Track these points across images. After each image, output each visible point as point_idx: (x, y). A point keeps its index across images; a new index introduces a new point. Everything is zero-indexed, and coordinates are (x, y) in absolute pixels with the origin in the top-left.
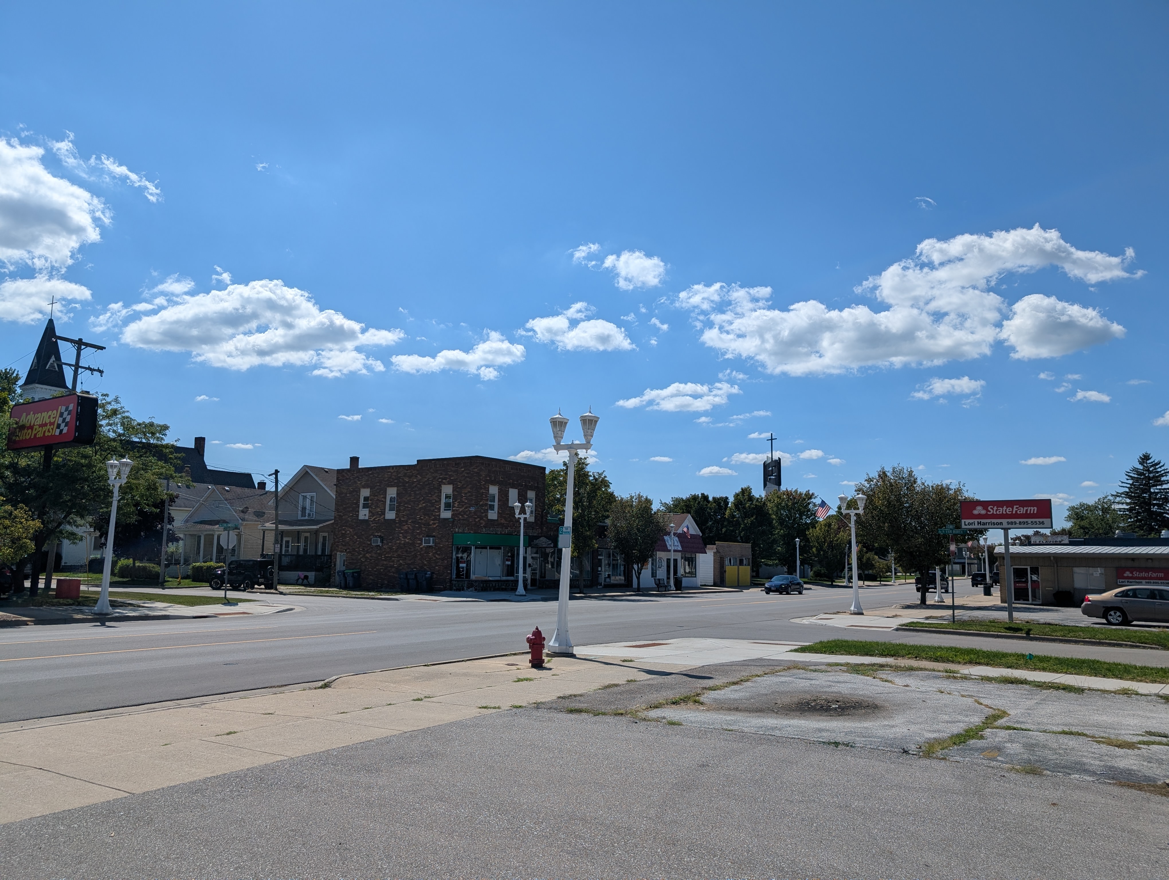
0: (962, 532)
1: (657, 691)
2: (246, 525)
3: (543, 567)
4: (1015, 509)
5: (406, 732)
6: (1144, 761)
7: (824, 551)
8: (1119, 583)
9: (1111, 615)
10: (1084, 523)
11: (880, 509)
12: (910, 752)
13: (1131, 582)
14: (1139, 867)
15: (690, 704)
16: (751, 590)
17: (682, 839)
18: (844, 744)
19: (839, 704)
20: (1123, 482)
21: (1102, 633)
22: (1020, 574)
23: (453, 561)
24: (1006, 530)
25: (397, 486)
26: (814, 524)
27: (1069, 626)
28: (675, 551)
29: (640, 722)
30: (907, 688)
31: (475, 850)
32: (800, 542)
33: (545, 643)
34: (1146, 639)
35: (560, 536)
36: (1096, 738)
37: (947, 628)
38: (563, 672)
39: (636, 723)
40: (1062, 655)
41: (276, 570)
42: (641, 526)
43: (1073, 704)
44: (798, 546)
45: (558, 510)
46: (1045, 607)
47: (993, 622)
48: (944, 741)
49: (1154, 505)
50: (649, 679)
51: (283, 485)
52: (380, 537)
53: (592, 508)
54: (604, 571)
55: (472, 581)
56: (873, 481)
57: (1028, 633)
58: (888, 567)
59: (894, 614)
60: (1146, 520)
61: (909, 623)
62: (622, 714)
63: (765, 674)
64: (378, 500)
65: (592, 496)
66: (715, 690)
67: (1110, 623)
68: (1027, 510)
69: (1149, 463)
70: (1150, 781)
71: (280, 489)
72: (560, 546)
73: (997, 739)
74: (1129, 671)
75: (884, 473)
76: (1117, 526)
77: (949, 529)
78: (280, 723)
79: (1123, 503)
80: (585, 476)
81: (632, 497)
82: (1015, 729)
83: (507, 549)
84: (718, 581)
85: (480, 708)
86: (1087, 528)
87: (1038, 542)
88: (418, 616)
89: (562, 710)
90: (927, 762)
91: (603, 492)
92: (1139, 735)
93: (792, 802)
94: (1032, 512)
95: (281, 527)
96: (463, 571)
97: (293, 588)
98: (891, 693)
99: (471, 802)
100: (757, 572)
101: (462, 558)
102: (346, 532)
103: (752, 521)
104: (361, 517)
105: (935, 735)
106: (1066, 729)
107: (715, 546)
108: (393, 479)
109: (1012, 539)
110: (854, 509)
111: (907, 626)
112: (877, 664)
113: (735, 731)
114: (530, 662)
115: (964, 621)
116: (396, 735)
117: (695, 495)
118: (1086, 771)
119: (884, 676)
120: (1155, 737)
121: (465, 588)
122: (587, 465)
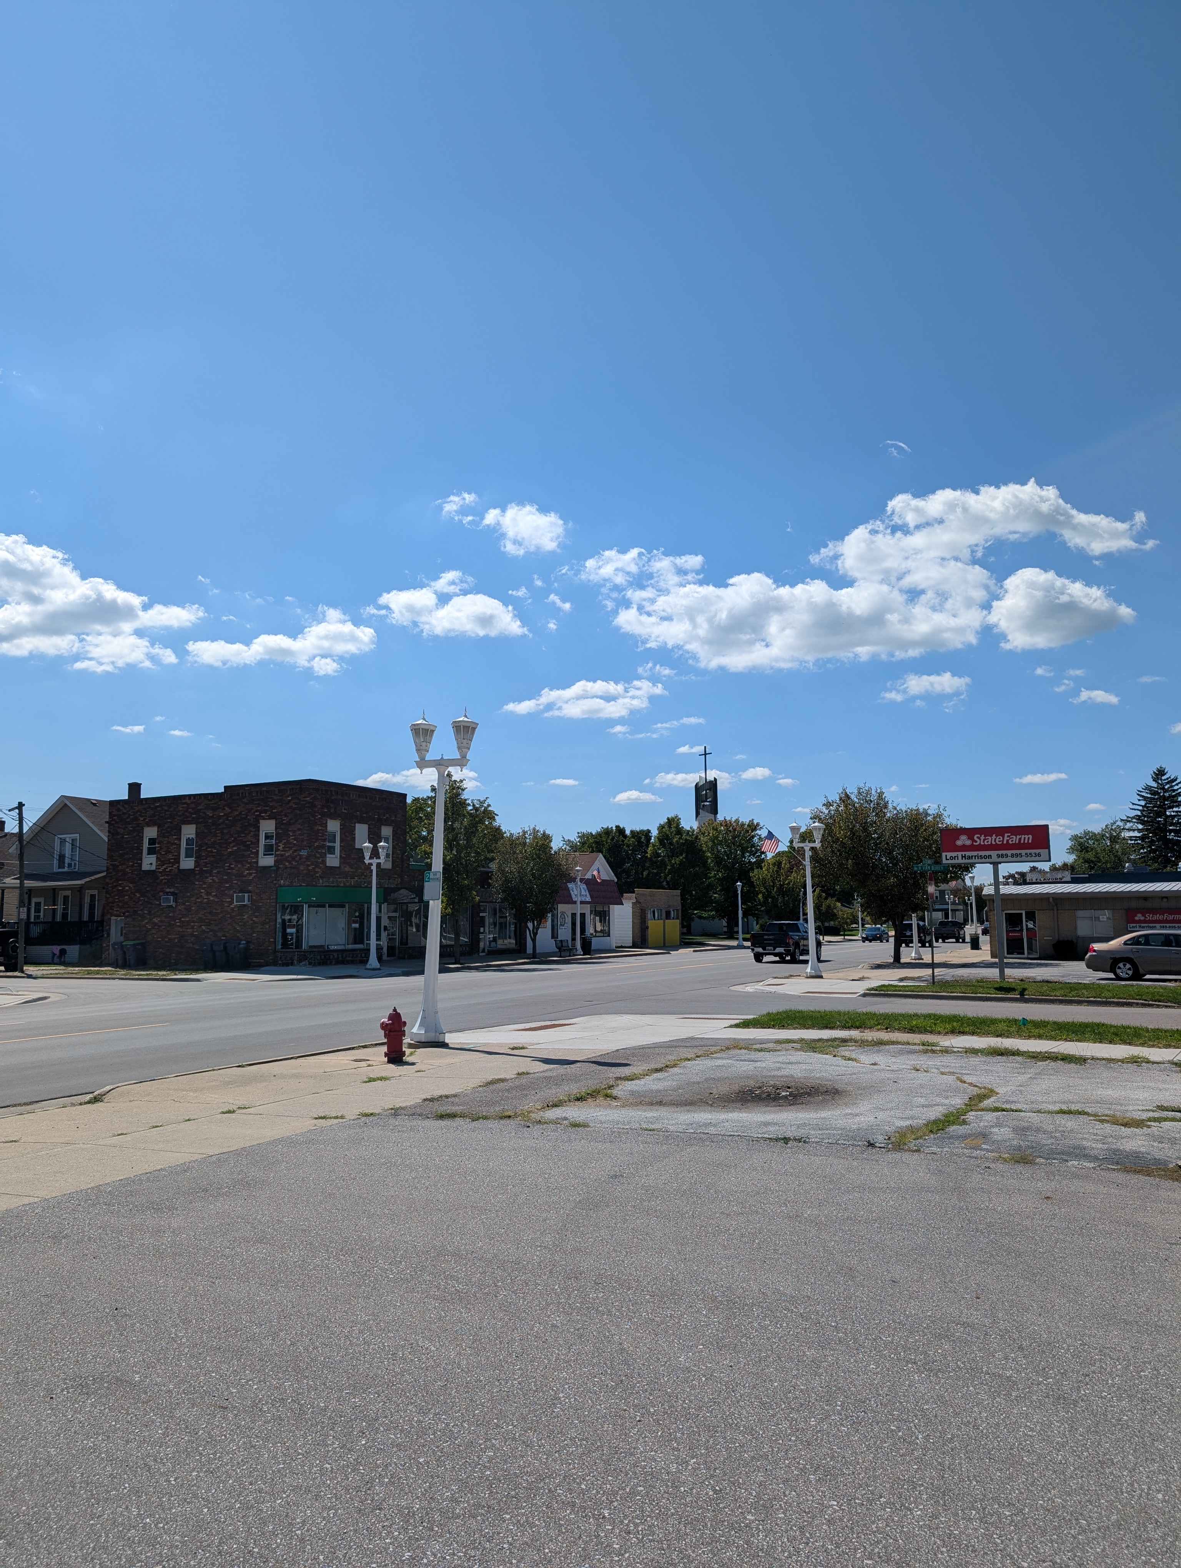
0: (942, 868)
1: (556, 1085)
3: (404, 931)
4: (1006, 838)
5: (212, 1156)
6: (1154, 1141)
7: (773, 898)
8: (1129, 929)
9: (1119, 968)
10: (1090, 856)
11: (842, 842)
12: (877, 1145)
13: (1143, 927)
14: (1145, 1266)
15: (600, 1100)
16: (681, 951)
17: (587, 1271)
18: (795, 1139)
19: (791, 1090)
20: (1133, 804)
21: (1109, 991)
22: (1013, 921)
23: (278, 926)
24: (995, 865)
25: (197, 823)
26: (759, 864)
27: (1071, 983)
28: (582, 903)
29: (534, 1126)
30: (875, 1067)
31: (309, 1304)
32: (743, 887)
33: (406, 1029)
34: (1161, 996)
35: (426, 884)
36: (1099, 1116)
37: (925, 992)
38: (431, 1067)
39: (529, 1127)
40: (1060, 1019)
41: (21, 945)
42: (537, 870)
43: (1074, 1077)
44: (739, 892)
45: (424, 851)
46: (1043, 962)
47: (982, 982)
48: (919, 1129)
49: (1171, 831)
50: (546, 1071)
51: (31, 825)
52: (173, 894)
53: (471, 848)
54: (487, 936)
55: (304, 952)
56: (832, 806)
57: (1022, 993)
58: (854, 917)
59: (861, 976)
60: (1161, 851)
61: (879, 987)
62: (510, 1117)
63: (697, 1057)
64: (169, 843)
65: (472, 832)
66: (632, 1080)
67: (1118, 978)
68: (1020, 839)
69: (1165, 780)
70: (1159, 1164)
71: (26, 829)
72: (425, 898)
73: (982, 1124)
74: (1140, 1034)
75: (848, 797)
76: (1128, 858)
77: (927, 864)
78: (28, 1153)
79: (1134, 830)
80: (461, 804)
81: (525, 832)
82: (1003, 1110)
83: (354, 907)
84: (639, 940)
85: (316, 1118)
86: (1092, 861)
87: (1034, 881)
88: (228, 1002)
89: (429, 1116)
90: (897, 1155)
91: (486, 826)
92: (1149, 1111)
93: (730, 1215)
94: (1026, 842)
95: (28, 883)
96: (292, 939)
97: (47, 968)
98: (855, 1074)
99: (302, 1242)
100: (689, 928)
101: (290, 920)
102: (124, 888)
103: (681, 861)
104: (145, 867)
105: (908, 1123)
106: (1064, 1107)
107: (634, 895)
108: (189, 812)
109: (1004, 877)
110: (809, 842)
111: (876, 990)
112: (839, 1039)
113: (659, 1130)
114: (386, 1055)
115: (947, 982)
116: (197, 1160)
117: (608, 828)
118: (1087, 1157)
119: (847, 1054)
120: (1167, 1112)
121: (295, 962)
122: (463, 790)
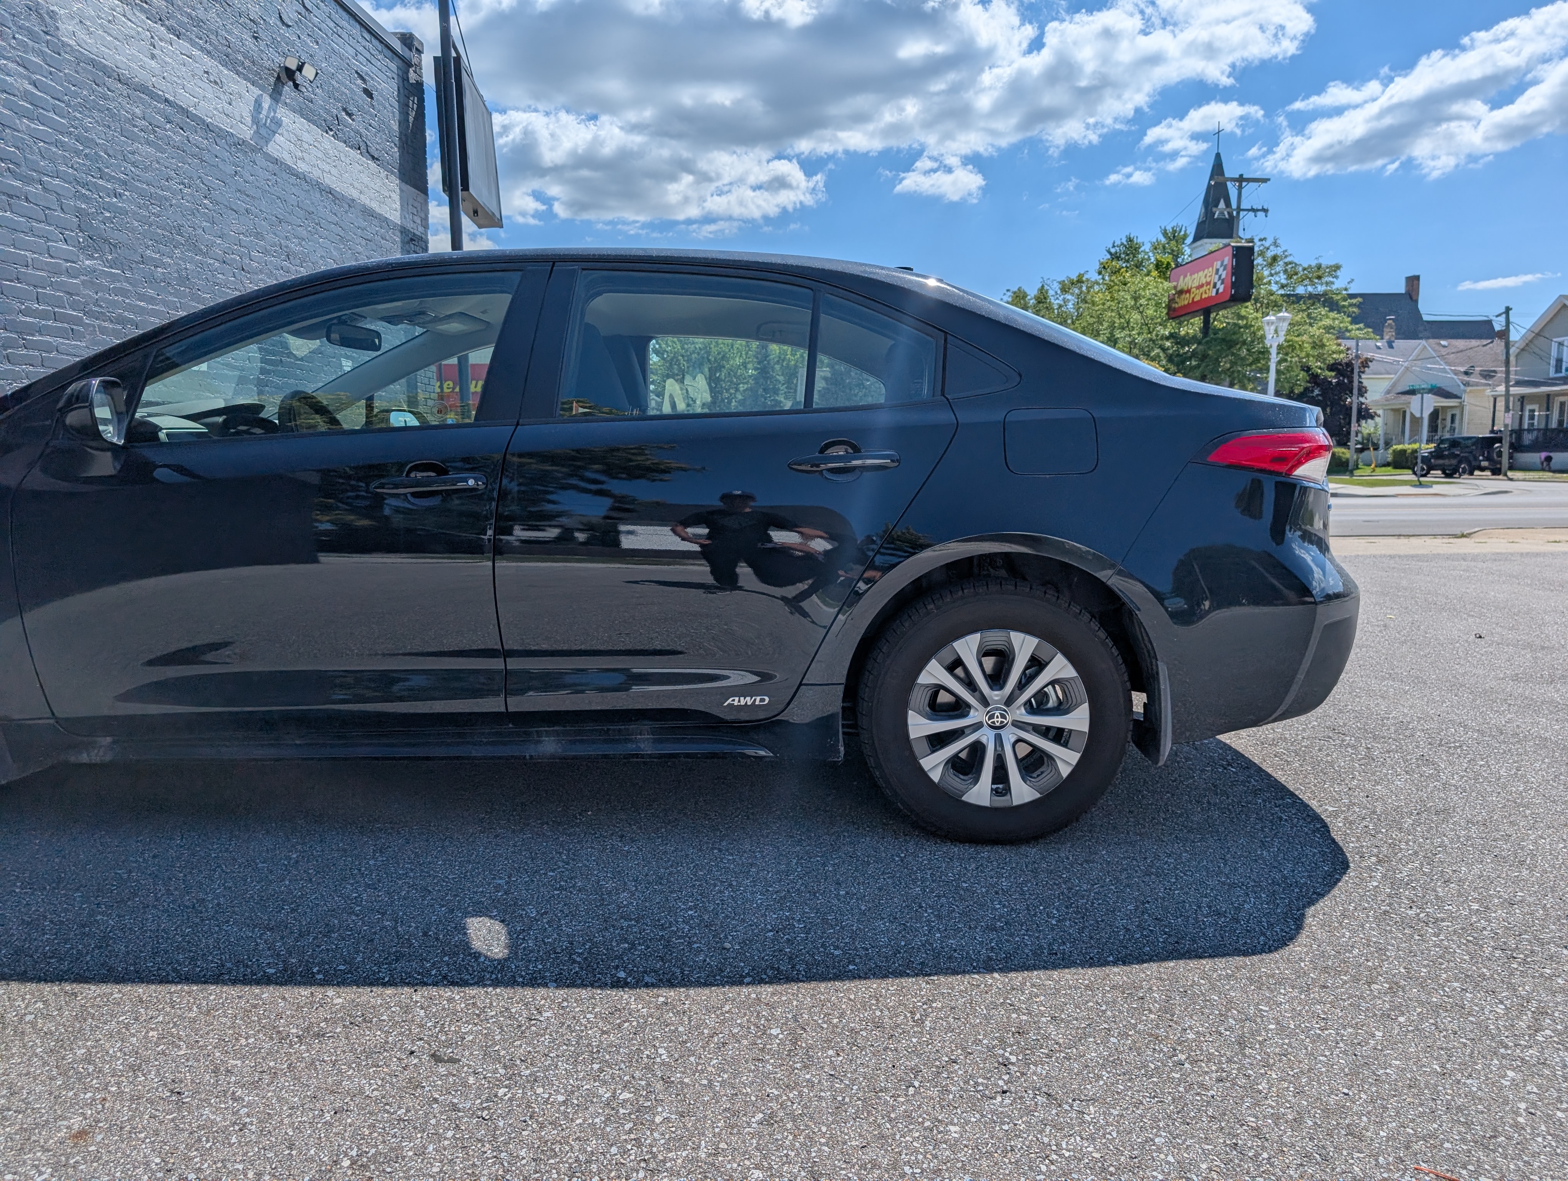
2: (1471, 391)
41: (1506, 449)
95: (1519, 390)
